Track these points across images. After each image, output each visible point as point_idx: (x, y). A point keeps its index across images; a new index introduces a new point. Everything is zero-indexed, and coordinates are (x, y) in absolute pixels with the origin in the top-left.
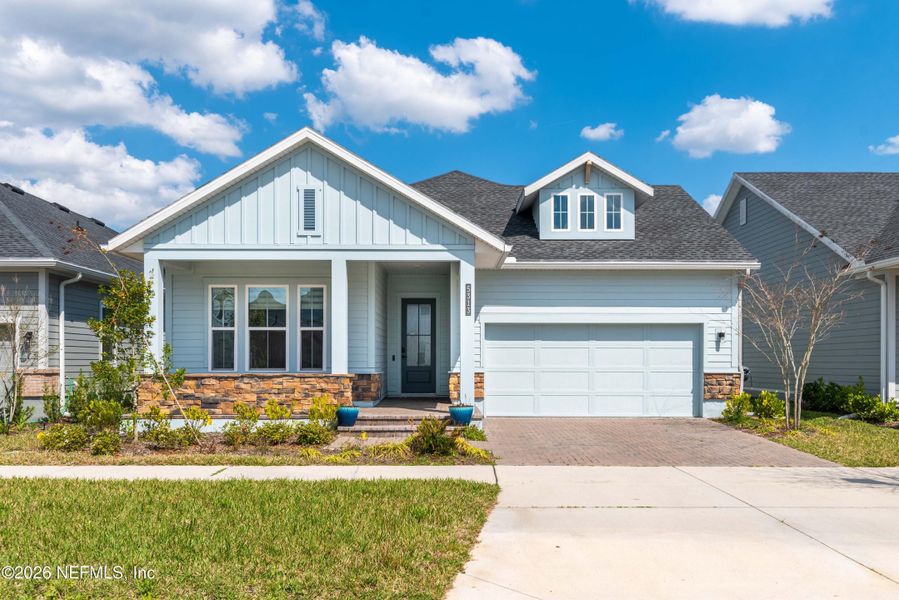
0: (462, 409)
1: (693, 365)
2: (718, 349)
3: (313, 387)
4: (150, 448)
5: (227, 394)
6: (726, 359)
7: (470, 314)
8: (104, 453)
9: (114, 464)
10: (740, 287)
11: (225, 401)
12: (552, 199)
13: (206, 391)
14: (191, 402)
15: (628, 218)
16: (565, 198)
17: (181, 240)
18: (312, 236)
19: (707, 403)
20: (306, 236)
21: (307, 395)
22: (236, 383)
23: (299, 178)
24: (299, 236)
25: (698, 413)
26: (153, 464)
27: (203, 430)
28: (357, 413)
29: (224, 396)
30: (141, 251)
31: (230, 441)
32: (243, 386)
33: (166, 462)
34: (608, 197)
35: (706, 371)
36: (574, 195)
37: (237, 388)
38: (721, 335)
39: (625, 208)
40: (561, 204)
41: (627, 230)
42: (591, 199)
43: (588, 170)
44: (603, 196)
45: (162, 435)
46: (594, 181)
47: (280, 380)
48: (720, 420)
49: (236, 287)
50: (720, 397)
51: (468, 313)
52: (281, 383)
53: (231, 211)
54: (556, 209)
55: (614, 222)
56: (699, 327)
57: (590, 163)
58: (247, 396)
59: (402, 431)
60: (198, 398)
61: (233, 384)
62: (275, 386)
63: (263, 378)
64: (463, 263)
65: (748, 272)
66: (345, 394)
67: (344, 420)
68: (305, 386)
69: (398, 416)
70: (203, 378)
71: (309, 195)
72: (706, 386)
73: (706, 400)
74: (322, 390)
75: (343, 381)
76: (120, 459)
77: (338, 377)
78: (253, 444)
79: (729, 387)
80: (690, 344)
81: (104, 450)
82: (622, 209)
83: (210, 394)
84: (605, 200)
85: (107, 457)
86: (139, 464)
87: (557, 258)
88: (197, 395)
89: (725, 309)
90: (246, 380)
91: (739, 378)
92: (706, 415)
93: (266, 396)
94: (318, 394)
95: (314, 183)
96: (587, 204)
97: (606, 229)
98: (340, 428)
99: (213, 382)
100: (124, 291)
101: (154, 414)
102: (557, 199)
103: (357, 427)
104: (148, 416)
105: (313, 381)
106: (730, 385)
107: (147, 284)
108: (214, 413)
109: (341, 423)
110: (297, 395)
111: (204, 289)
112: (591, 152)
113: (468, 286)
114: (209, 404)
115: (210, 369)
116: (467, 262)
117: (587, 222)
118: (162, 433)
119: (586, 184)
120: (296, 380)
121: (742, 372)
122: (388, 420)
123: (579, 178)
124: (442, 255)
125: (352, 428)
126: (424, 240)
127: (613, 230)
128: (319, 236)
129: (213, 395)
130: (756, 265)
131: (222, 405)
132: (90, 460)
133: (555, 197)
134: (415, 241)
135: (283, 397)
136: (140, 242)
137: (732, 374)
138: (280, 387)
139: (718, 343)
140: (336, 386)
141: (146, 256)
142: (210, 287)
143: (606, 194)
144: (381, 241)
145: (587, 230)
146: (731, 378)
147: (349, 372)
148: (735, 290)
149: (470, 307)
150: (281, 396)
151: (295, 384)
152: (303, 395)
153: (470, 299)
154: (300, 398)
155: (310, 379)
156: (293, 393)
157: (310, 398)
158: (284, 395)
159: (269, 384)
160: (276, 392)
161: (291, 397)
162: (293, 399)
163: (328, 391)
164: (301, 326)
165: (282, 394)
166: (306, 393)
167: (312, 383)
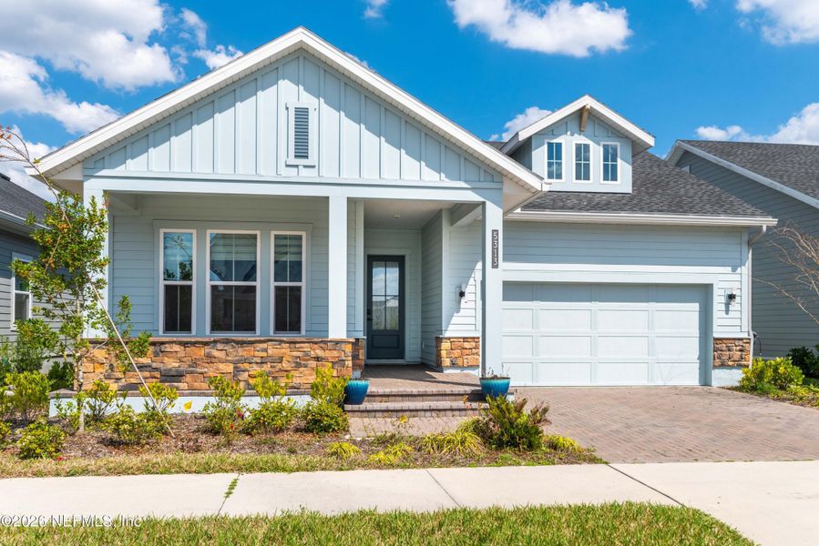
0: (496, 382)
1: (700, 329)
2: (727, 311)
3: (306, 354)
4: (103, 442)
5: (194, 364)
6: (734, 323)
7: (497, 266)
8: (37, 456)
9: (58, 475)
10: (749, 244)
11: (192, 372)
12: (546, 146)
13: (166, 359)
14: (147, 374)
15: (625, 169)
16: (559, 146)
17: (134, 166)
18: (305, 166)
19: (717, 371)
20: (297, 166)
21: (298, 365)
22: (207, 349)
23: (288, 93)
24: (287, 166)
25: (705, 380)
26: (119, 474)
27: (170, 411)
28: (366, 387)
29: (190, 366)
30: (80, 178)
31: (214, 428)
32: (215, 353)
33: (139, 469)
34: (604, 146)
35: (716, 335)
36: (569, 142)
37: (209, 356)
38: (731, 297)
39: (622, 159)
40: (555, 152)
41: (624, 182)
42: (587, 147)
43: (585, 115)
44: (599, 145)
45: (126, 426)
46: (589, 128)
47: (265, 345)
48: (736, 389)
49: (194, 232)
50: (730, 363)
51: (495, 266)
52: (266, 350)
53: (201, 131)
54: (550, 157)
55: (610, 173)
56: (707, 289)
57: (588, 107)
58: (221, 366)
59: (425, 410)
60: (156, 369)
61: (202, 351)
62: (257, 353)
63: (242, 343)
64: (489, 205)
65: (764, 229)
66: (347, 363)
67: (352, 396)
68: (295, 354)
69: (415, 391)
70: (163, 343)
71: (302, 115)
72: (714, 352)
73: (715, 367)
74: (318, 359)
75: (343, 346)
76: (66, 465)
77: (337, 342)
78: (248, 434)
79: (740, 353)
80: (696, 306)
81: (38, 451)
82: (619, 160)
83: (171, 364)
84: (602, 149)
85: (45, 463)
86: (96, 473)
87: (563, 208)
88: (154, 365)
89: (734, 270)
90: (220, 346)
91: (749, 343)
92: (715, 383)
93: (246, 366)
94: (313, 364)
95: (308, 100)
96: (582, 152)
97: (602, 182)
98: (348, 407)
99: (176, 348)
100: (65, 221)
101: (99, 392)
102: (550, 145)
103: (366, 405)
104: (94, 395)
105: (306, 347)
106: (741, 350)
107: (98, 214)
108: (177, 388)
109: (347, 401)
110: (285, 365)
111: (154, 234)
112: (590, 95)
113: (495, 232)
114: (172, 377)
115: (161, 332)
116: (493, 202)
117: (583, 172)
118: (124, 422)
119: (581, 131)
120: (284, 345)
121: (752, 337)
122: (402, 396)
123: (574, 125)
124: (465, 195)
125: (361, 407)
126: (443, 175)
127: (609, 182)
128: (314, 167)
129: (177, 365)
130: (773, 221)
131: (188, 378)
132: (20, 467)
133: (549, 143)
134: (431, 176)
135: (267, 367)
136: (80, 166)
137: (742, 339)
138: (264, 354)
139: (727, 305)
140: (335, 353)
141: (85, 184)
142: (162, 231)
143: (602, 143)
144: (390, 176)
145: (582, 181)
146: (741, 343)
147: (347, 337)
148: (745, 248)
149: (497, 257)
150: (265, 366)
151: (283, 351)
152: (294, 365)
153: (497, 249)
154: (289, 369)
155: (302, 345)
156: (281, 362)
157: (302, 369)
158: (269, 365)
159: (249, 351)
160: (259, 361)
161: (278, 368)
162: (281, 370)
163: (325, 359)
164: (275, 281)
165: (266, 363)
166: (297, 363)
167: (305, 350)
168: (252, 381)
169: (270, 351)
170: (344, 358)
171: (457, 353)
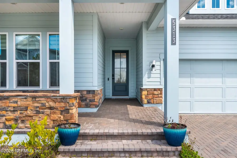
3: (43, 105)
7: (175, 44)
21: (38, 112)
47: (16, 100)
49: (7, 34)
51: (173, 43)
52: (16, 102)
62: (10, 105)
67: (65, 139)
68: (36, 105)
74: (51, 108)
75: (68, 99)
77: (64, 97)
93: (4, 112)
94: (48, 111)
110: (29, 112)
113: (173, 20)
125: (72, 148)
135: (18, 114)
138: (15, 105)
140: (63, 104)
149: (175, 38)
150: (16, 113)
151: (28, 103)
152: (35, 112)
153: (175, 31)
154: (32, 115)
155: (41, 99)
156: (27, 110)
157: (40, 115)
158: (19, 112)
159: (6, 103)
160: (12, 110)
161: (25, 114)
162: (27, 116)
163: (56, 109)
164: (50, 59)
165: (17, 111)
166: (37, 111)
167: (43, 102)
168: (7, 123)
169: (19, 103)
170: (68, 108)
171: (150, 96)
